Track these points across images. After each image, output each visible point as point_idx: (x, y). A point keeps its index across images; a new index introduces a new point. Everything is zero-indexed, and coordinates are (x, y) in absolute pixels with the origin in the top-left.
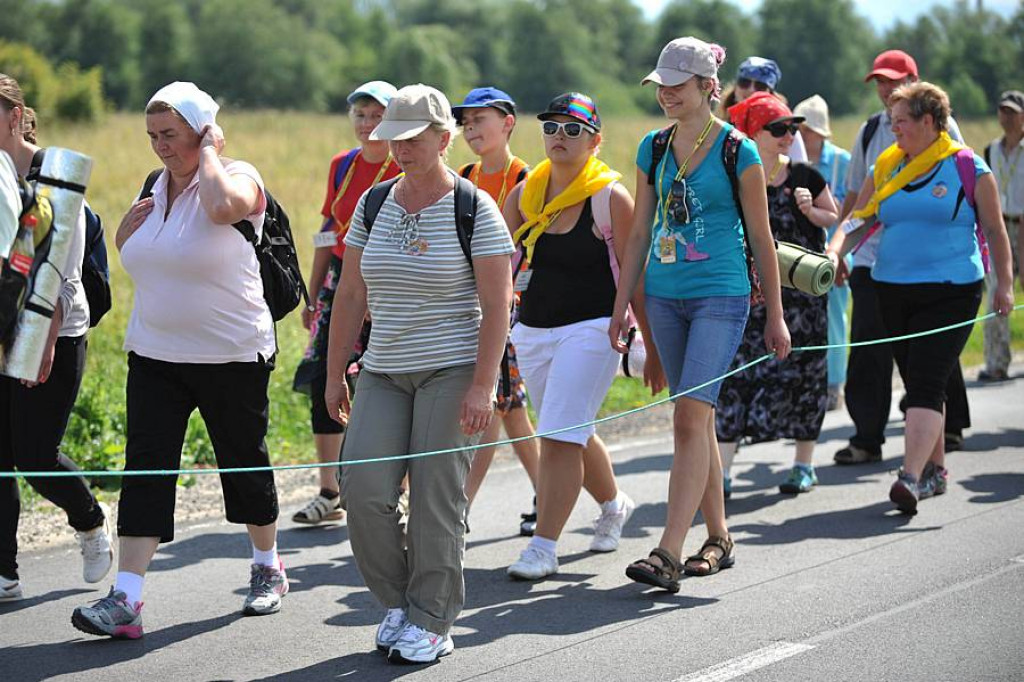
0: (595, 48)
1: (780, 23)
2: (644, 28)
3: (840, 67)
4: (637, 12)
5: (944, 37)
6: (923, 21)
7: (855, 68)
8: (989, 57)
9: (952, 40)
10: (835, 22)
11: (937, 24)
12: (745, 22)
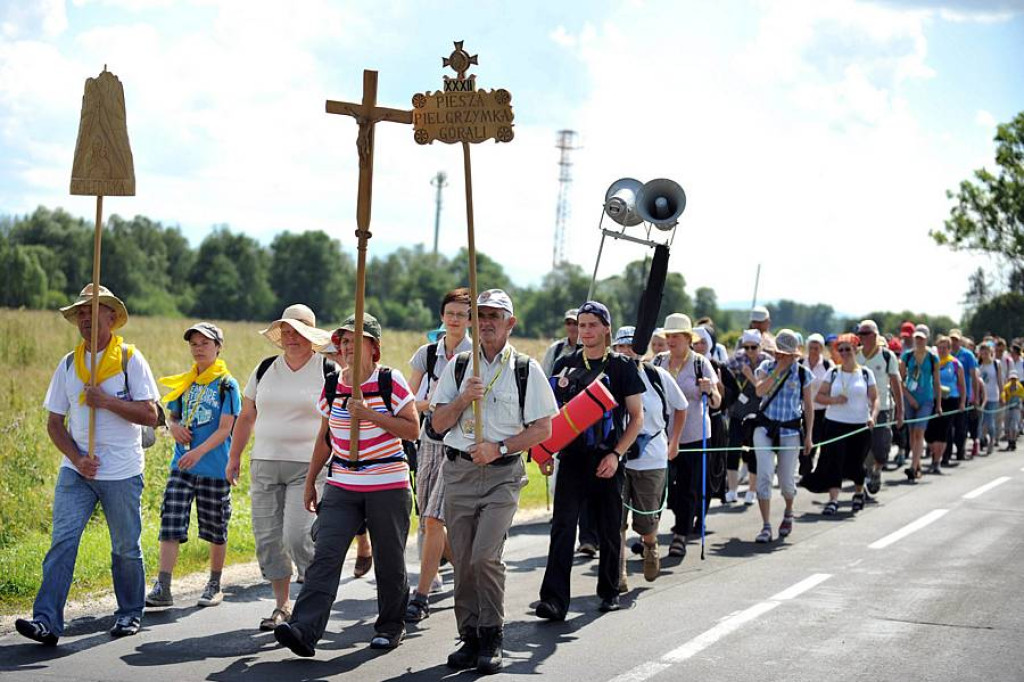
0: (151, 267)
1: (286, 255)
2: (191, 253)
3: (329, 287)
4: (185, 241)
5: (406, 269)
6: (392, 258)
7: (339, 290)
8: (436, 286)
9: (412, 272)
10: (326, 256)
11: (402, 262)
12: (261, 253)
